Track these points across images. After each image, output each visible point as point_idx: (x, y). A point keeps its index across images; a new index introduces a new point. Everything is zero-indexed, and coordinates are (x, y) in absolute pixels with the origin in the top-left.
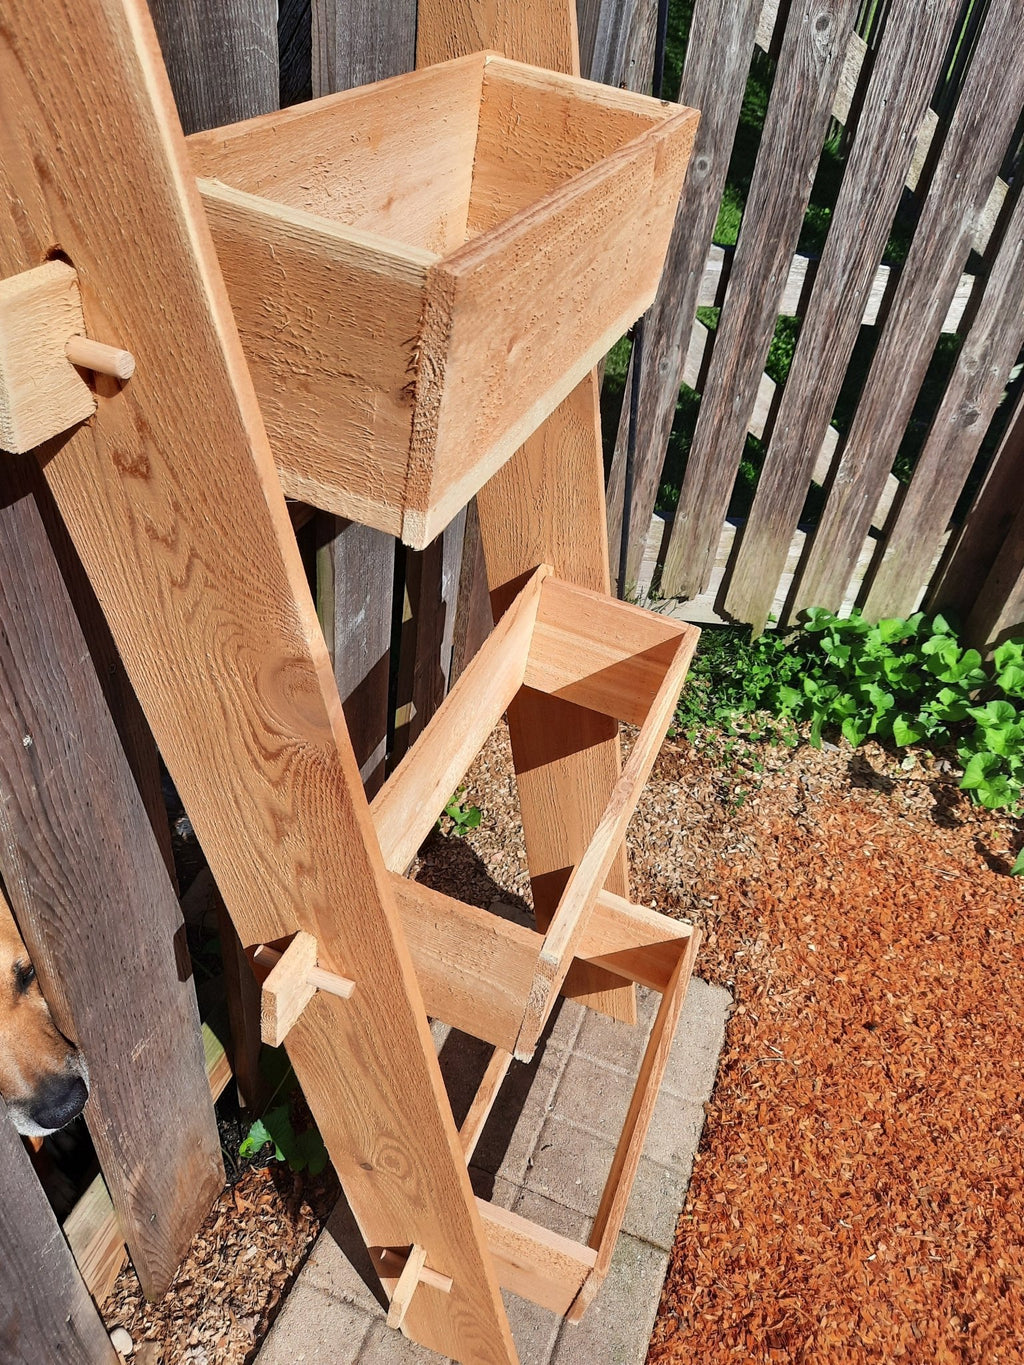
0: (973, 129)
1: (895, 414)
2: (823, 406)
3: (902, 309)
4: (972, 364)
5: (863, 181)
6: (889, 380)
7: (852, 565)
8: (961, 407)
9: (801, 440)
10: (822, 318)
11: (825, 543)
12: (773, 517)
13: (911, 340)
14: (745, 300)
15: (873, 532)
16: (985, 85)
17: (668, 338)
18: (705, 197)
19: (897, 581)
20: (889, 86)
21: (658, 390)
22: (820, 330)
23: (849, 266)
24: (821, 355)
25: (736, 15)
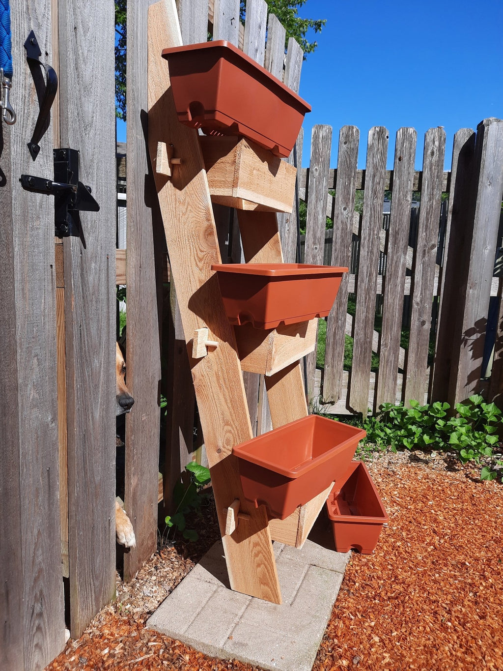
0: (396, 233)
1: (396, 324)
2: (370, 322)
3: (388, 288)
4: (418, 304)
5: (366, 250)
6: (391, 311)
7: (395, 384)
8: (419, 319)
9: (365, 335)
11: (383, 375)
12: (361, 365)
13: (395, 297)
15: (400, 371)
16: (396, 221)
18: (318, 257)
19: (415, 390)
20: (368, 223)
22: (363, 296)
23: (368, 275)
24: (365, 304)
25: (320, 209)
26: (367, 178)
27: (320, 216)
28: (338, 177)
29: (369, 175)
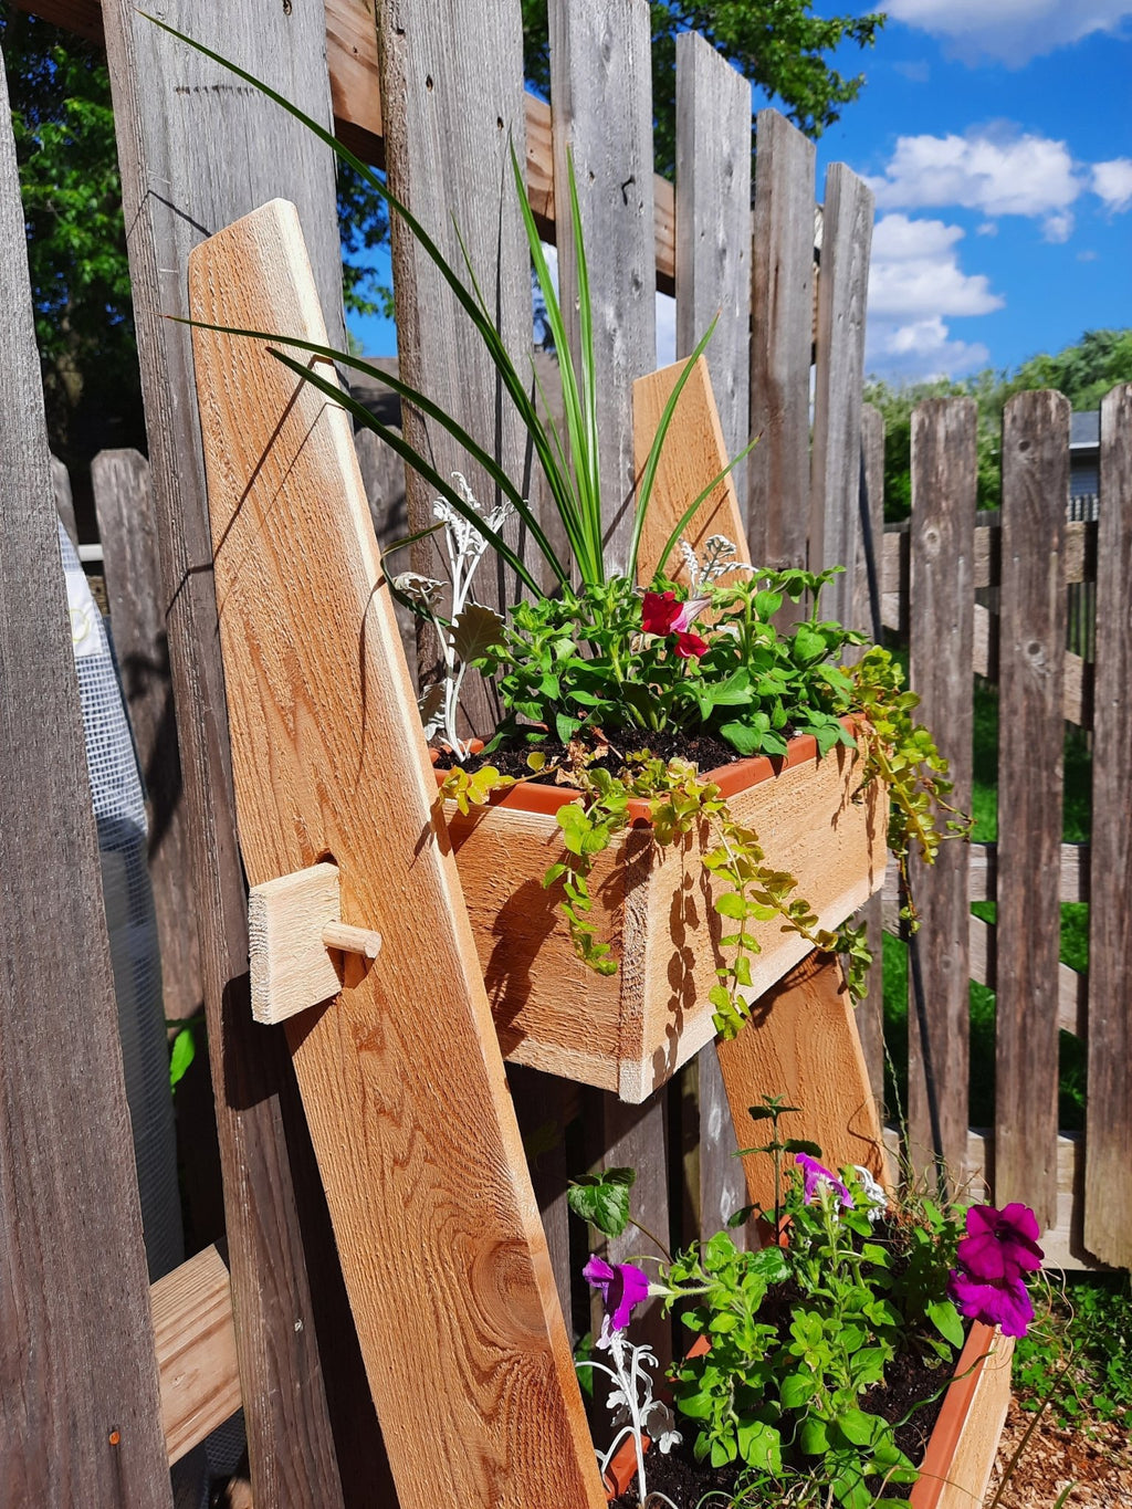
5: (1115, 771)
10: (1111, 901)
14: (1020, 891)
17: (945, 935)
20: (1116, 689)
21: (945, 990)
22: (1112, 913)
24: (1121, 940)
25: (950, 653)
26: (1103, 551)
27: (954, 678)
28: (1006, 555)
29: (1112, 540)
